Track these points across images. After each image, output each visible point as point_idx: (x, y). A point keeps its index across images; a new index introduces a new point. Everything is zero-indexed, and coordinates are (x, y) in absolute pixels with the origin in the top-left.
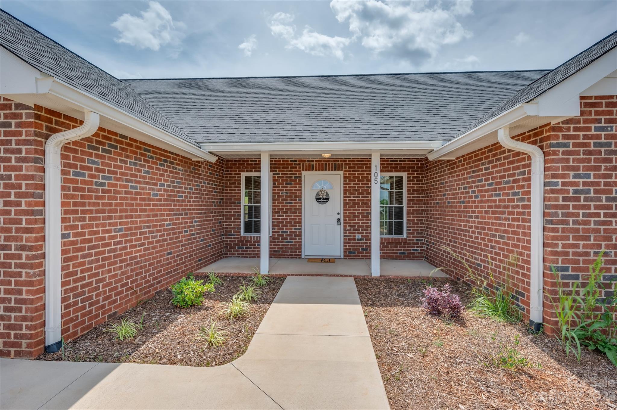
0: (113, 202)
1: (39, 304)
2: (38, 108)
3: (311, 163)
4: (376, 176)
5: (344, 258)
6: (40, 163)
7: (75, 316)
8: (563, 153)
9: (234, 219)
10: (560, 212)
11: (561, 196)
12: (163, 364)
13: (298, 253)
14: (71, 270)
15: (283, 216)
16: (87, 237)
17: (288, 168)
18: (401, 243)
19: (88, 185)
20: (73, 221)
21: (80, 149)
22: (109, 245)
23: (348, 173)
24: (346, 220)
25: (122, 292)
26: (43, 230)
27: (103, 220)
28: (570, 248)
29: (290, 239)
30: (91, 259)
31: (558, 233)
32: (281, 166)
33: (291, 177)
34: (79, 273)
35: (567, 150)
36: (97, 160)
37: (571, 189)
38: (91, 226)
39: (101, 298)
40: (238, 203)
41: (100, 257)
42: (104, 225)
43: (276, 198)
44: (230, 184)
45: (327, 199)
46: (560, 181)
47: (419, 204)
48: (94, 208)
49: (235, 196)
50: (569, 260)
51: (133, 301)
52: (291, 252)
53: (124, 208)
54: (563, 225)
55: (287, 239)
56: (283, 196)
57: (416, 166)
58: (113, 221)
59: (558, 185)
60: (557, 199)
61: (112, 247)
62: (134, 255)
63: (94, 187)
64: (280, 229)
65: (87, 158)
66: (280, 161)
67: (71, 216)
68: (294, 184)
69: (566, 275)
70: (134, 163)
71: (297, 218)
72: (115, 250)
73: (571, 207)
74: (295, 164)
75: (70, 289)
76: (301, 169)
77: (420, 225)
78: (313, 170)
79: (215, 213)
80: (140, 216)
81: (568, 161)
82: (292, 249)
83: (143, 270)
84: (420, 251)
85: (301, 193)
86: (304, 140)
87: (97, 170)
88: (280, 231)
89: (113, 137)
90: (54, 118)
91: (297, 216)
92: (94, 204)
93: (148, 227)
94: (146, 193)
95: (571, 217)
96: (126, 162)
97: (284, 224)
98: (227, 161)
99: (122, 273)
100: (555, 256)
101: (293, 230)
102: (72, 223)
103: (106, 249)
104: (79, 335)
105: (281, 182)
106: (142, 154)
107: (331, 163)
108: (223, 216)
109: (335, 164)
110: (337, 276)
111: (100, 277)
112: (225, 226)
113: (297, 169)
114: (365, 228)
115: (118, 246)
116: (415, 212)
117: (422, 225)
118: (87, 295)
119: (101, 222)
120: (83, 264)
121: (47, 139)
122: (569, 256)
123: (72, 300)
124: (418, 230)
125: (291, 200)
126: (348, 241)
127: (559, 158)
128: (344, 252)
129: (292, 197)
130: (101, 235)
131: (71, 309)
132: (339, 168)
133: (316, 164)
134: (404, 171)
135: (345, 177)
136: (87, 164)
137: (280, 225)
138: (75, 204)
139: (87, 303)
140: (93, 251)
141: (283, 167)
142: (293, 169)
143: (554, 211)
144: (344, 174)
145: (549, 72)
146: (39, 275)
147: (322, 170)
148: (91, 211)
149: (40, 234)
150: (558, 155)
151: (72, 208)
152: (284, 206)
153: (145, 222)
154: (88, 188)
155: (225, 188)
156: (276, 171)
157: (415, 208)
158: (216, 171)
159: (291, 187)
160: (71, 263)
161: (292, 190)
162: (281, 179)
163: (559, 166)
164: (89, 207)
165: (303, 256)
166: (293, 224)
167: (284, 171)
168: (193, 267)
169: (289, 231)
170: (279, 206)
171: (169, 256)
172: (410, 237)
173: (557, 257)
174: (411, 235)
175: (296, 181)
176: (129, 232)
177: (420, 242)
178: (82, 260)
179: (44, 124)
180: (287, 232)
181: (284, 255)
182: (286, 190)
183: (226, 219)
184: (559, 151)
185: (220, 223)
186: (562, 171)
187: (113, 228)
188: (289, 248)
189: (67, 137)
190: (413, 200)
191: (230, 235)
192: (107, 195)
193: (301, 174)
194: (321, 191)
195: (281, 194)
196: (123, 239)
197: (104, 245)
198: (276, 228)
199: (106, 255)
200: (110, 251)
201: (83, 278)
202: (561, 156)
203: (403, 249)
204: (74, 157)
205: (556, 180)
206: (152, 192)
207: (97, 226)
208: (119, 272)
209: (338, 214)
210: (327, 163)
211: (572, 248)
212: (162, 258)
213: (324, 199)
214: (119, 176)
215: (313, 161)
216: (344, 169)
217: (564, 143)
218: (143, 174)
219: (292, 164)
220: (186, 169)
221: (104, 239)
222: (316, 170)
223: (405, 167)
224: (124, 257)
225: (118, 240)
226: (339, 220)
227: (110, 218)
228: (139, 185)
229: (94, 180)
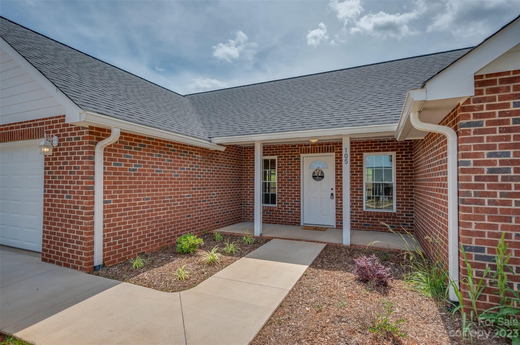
0: (142, 181)
1: (91, 241)
2: (91, 127)
3: (307, 147)
4: (346, 157)
5: (336, 228)
6: (92, 159)
7: (114, 251)
8: (475, 132)
9: (250, 192)
10: (472, 191)
11: (473, 176)
12: (145, 286)
13: (297, 221)
14: (112, 222)
15: (285, 190)
16: (123, 203)
17: (289, 151)
18: (391, 217)
19: (124, 171)
20: (113, 193)
21: (118, 149)
22: (139, 208)
23: (339, 154)
24: (338, 195)
25: (149, 239)
26: (93, 198)
27: (134, 192)
28: (485, 229)
29: (291, 209)
30: (125, 216)
31: (471, 212)
32: (284, 151)
33: (292, 159)
34: (117, 225)
35: (480, 129)
36: (130, 155)
37: (486, 168)
38: (125, 196)
39: (133, 242)
40: (252, 180)
41: (132, 216)
42: (135, 196)
43: (280, 176)
44: (247, 165)
45: (322, 177)
46: (472, 160)
47: (408, 181)
48: (128, 185)
49: (250, 175)
50: (484, 240)
51: (157, 246)
52: (292, 220)
53: (151, 184)
54: (477, 204)
55: (288, 209)
56: (285, 175)
57: (404, 145)
58: (142, 193)
59: (470, 164)
60: (469, 179)
61: (142, 210)
62: (158, 216)
63: (128, 172)
64: (283, 201)
65: (123, 154)
66: (282, 147)
67: (112, 190)
68: (294, 164)
69: (481, 256)
70: (159, 155)
71: (296, 192)
72: (143, 212)
73: (486, 186)
74: (294, 149)
75: (111, 234)
76: (300, 152)
77: (409, 201)
78: (309, 153)
79: (233, 187)
80: (164, 190)
81: (481, 139)
82: (292, 217)
83: (166, 226)
84: (410, 226)
85: (300, 172)
86: (283, 130)
87: (131, 161)
88: (283, 203)
89: (143, 140)
90: (101, 132)
91: (297, 191)
92: (128, 183)
93: (170, 197)
94: (169, 174)
95: (486, 197)
96: (152, 155)
97: (286, 197)
98: (244, 149)
99: (149, 227)
100: (467, 235)
101: (293, 202)
102: (112, 194)
103: (137, 211)
104: (117, 263)
105: (283, 163)
106: (165, 149)
107: (324, 146)
108: (241, 190)
109: (328, 147)
110: (314, 242)
111: (132, 228)
112: (243, 198)
113: (296, 152)
114: (355, 202)
115: (146, 210)
116: (404, 189)
117: (412, 201)
118: (122, 239)
119: (133, 193)
120: (120, 219)
121: (96, 145)
122: (484, 236)
123: (112, 241)
124: (407, 206)
125: (291, 177)
126: (339, 213)
127: (470, 137)
128: (337, 223)
129: (292, 175)
130: (133, 202)
131: (112, 246)
132: (331, 150)
133: (311, 148)
134: (392, 150)
135: (336, 158)
136: (123, 158)
137: (283, 198)
138: (115, 183)
139: (123, 244)
140: (127, 212)
141: (285, 152)
142: (293, 153)
143: (465, 190)
144: (336, 155)
145: (470, 50)
146: (91, 224)
147: (317, 152)
148: (126, 187)
149: (92, 201)
150: (470, 134)
151: (112, 185)
152: (286, 183)
153: (168, 194)
154: (124, 173)
155: (243, 169)
156: (280, 154)
157: (404, 185)
158: (233, 157)
159: (291, 167)
160: (112, 219)
161: (292, 170)
162: (283, 161)
163: (471, 146)
164: (124, 184)
165: (302, 224)
166: (293, 197)
167: (286, 154)
168: (210, 227)
169: (290, 203)
170: (282, 183)
171: (188, 218)
172: (399, 212)
173: (470, 237)
174: (401, 210)
175: (295, 162)
176: (155, 201)
177: (409, 217)
178: (119, 217)
179: (95, 136)
180: (289, 204)
181: (286, 222)
182: (288, 170)
183: (244, 192)
184: (470, 130)
185: (238, 195)
186: (474, 150)
187: (142, 198)
188: (290, 217)
189: (104, 143)
190: (403, 177)
191: (246, 204)
192: (137, 177)
193: (300, 156)
194: (316, 170)
195: (283, 173)
196: (150, 205)
197: (135, 209)
198: (280, 200)
199: (137, 215)
200: (139, 212)
201: (120, 228)
202: (472, 135)
203: (392, 222)
204: (114, 154)
205: (468, 160)
206: (173, 174)
207: (130, 196)
208: (147, 226)
209: (332, 189)
210: (321, 146)
211: (488, 229)
212: (183, 219)
213: (319, 177)
214: (146, 164)
215: (309, 145)
216: (335, 151)
217: (476, 122)
218: (166, 162)
219: (292, 149)
220: (204, 156)
221: (135, 204)
222: (311, 153)
223: (394, 147)
224: (150, 217)
225: (146, 205)
226: (332, 194)
227: (140, 191)
228: (162, 170)
229: (128, 168)
